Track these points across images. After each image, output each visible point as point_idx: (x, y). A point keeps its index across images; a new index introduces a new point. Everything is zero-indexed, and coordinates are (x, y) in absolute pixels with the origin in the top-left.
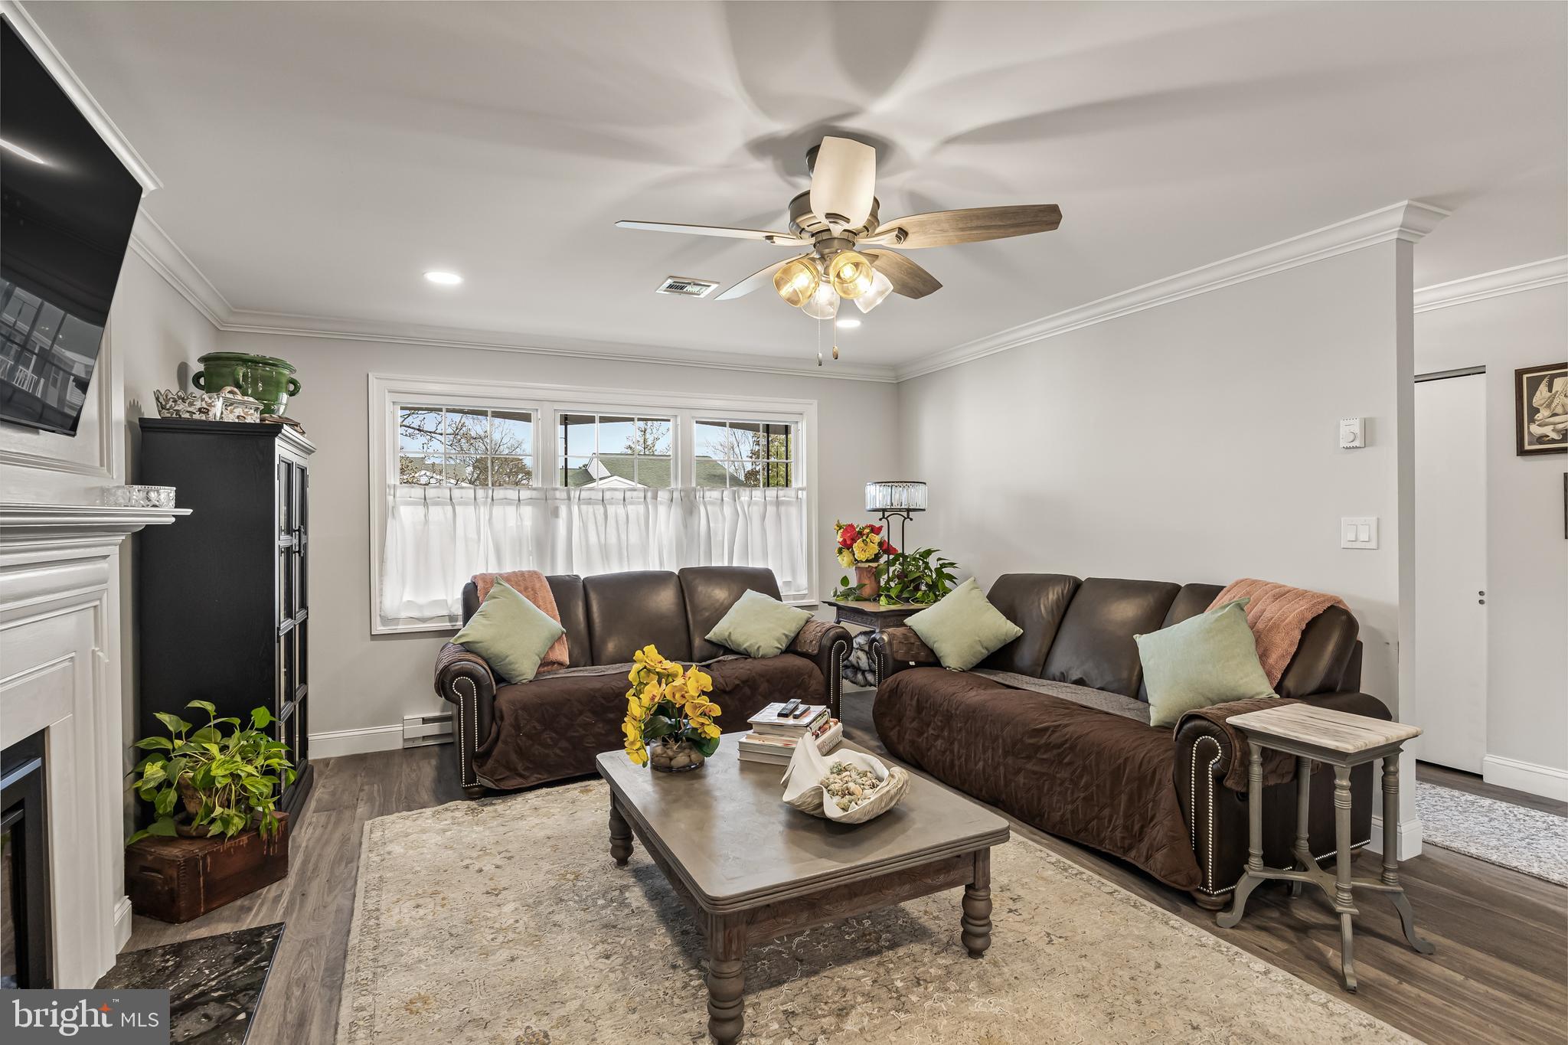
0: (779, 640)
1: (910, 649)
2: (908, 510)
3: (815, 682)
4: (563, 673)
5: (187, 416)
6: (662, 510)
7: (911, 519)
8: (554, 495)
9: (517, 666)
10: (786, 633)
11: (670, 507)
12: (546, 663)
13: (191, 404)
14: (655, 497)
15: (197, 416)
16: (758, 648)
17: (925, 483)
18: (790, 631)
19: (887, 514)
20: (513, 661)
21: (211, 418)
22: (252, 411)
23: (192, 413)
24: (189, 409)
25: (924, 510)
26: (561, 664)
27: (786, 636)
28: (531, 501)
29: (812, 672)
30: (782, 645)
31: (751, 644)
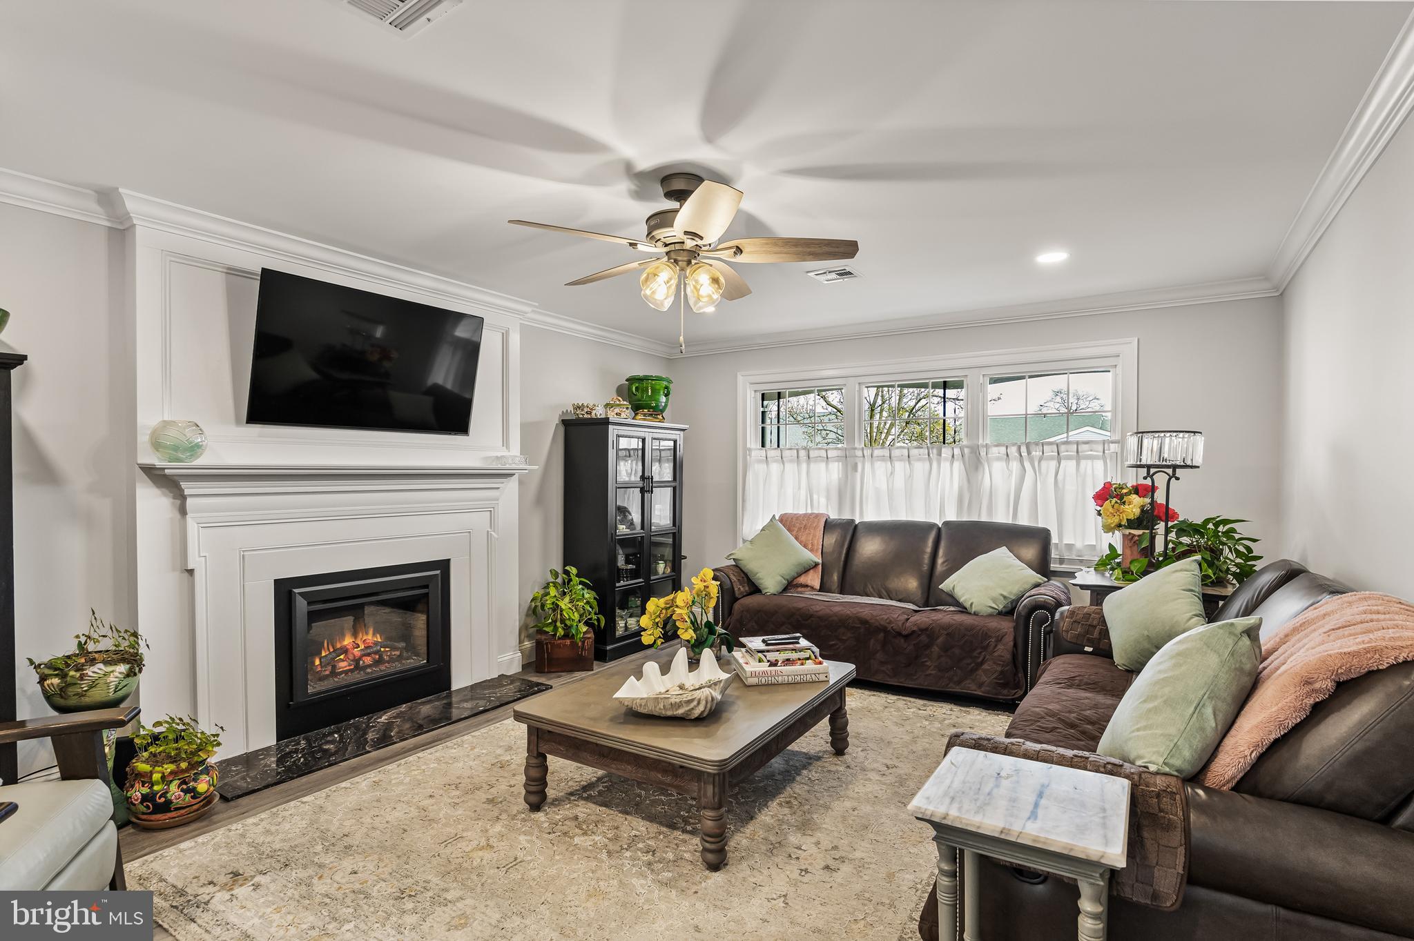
0: (994, 600)
1: (1087, 632)
2: (1175, 467)
3: (1002, 647)
4: (808, 594)
5: (581, 416)
6: (945, 465)
7: (1177, 479)
8: (855, 453)
9: (763, 581)
10: (1005, 594)
11: (952, 463)
12: (790, 585)
13: (583, 410)
14: (939, 454)
15: (586, 416)
16: (972, 604)
17: (1201, 433)
18: (1011, 593)
19: (1152, 471)
20: (761, 577)
21: (593, 416)
22: (625, 410)
23: (583, 415)
24: (582, 413)
25: (1198, 467)
26: (813, 588)
27: (1005, 597)
28: (838, 459)
29: (1003, 637)
30: (998, 606)
31: (966, 599)
